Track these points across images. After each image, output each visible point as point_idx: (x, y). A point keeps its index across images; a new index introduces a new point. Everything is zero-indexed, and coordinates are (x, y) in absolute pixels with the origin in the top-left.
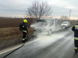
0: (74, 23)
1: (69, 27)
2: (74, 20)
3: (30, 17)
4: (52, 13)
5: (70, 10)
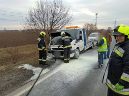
3: (33, 28)
4: (71, 19)
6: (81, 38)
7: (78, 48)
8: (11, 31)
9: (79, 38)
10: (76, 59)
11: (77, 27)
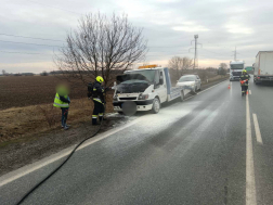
0: (211, 79)
1: (200, 90)
2: (210, 69)
5: (196, 37)
6: (161, 82)
7: (157, 97)
8: (17, 75)
9: (158, 82)
10: (155, 113)
11: (154, 66)
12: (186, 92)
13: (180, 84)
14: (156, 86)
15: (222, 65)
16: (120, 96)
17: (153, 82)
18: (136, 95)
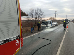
1: (57, 25)
2: (60, 20)
5: (56, 12)
7: (50, 26)
12: (55, 25)
13: (53, 24)
14: (49, 24)
15: (63, 19)
16: (43, 26)
17: (49, 23)
18: (46, 25)
